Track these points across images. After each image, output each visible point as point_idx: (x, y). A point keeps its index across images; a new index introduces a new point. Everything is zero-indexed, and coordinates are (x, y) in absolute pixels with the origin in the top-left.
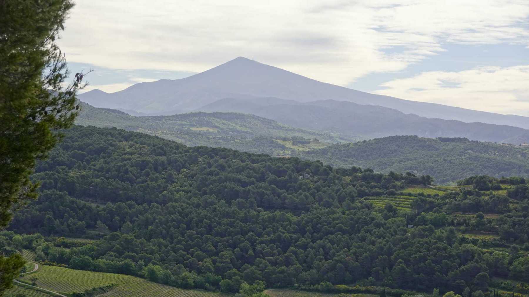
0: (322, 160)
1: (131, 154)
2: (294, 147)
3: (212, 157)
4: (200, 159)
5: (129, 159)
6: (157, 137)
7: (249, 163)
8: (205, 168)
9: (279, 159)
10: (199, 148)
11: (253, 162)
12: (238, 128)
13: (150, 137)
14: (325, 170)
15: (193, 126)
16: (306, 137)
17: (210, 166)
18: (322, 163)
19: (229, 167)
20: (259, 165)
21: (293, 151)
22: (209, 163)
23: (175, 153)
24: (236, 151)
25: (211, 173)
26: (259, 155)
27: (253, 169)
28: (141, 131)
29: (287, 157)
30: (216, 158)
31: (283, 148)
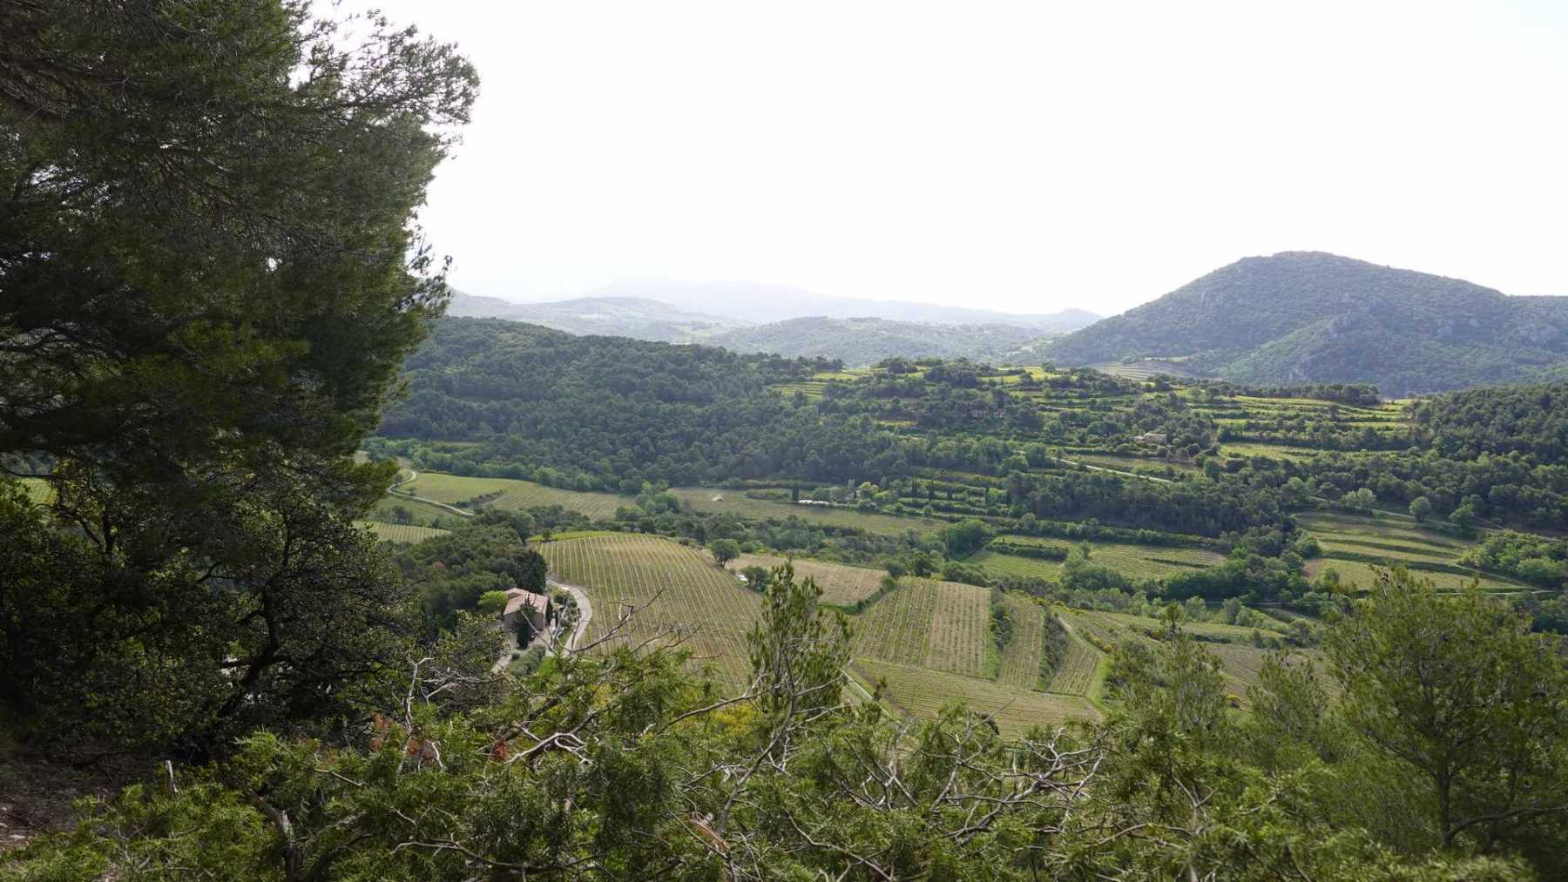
0: (725, 346)
1: (514, 346)
2: (694, 333)
3: (604, 347)
4: (592, 349)
5: (512, 352)
6: (542, 327)
7: (645, 352)
8: (597, 359)
9: (679, 346)
10: (589, 337)
11: (651, 350)
12: (632, 313)
13: (534, 327)
14: (729, 357)
15: (582, 313)
16: (707, 322)
17: (603, 356)
18: (725, 350)
19: (624, 357)
20: (656, 354)
21: (693, 337)
22: (601, 354)
23: (563, 344)
24: (631, 339)
25: (604, 365)
26: (657, 343)
27: (651, 359)
28: (523, 320)
29: (687, 344)
30: (610, 347)
31: (682, 334)
